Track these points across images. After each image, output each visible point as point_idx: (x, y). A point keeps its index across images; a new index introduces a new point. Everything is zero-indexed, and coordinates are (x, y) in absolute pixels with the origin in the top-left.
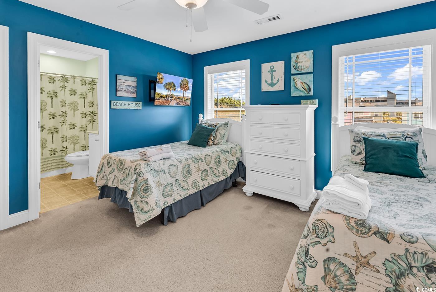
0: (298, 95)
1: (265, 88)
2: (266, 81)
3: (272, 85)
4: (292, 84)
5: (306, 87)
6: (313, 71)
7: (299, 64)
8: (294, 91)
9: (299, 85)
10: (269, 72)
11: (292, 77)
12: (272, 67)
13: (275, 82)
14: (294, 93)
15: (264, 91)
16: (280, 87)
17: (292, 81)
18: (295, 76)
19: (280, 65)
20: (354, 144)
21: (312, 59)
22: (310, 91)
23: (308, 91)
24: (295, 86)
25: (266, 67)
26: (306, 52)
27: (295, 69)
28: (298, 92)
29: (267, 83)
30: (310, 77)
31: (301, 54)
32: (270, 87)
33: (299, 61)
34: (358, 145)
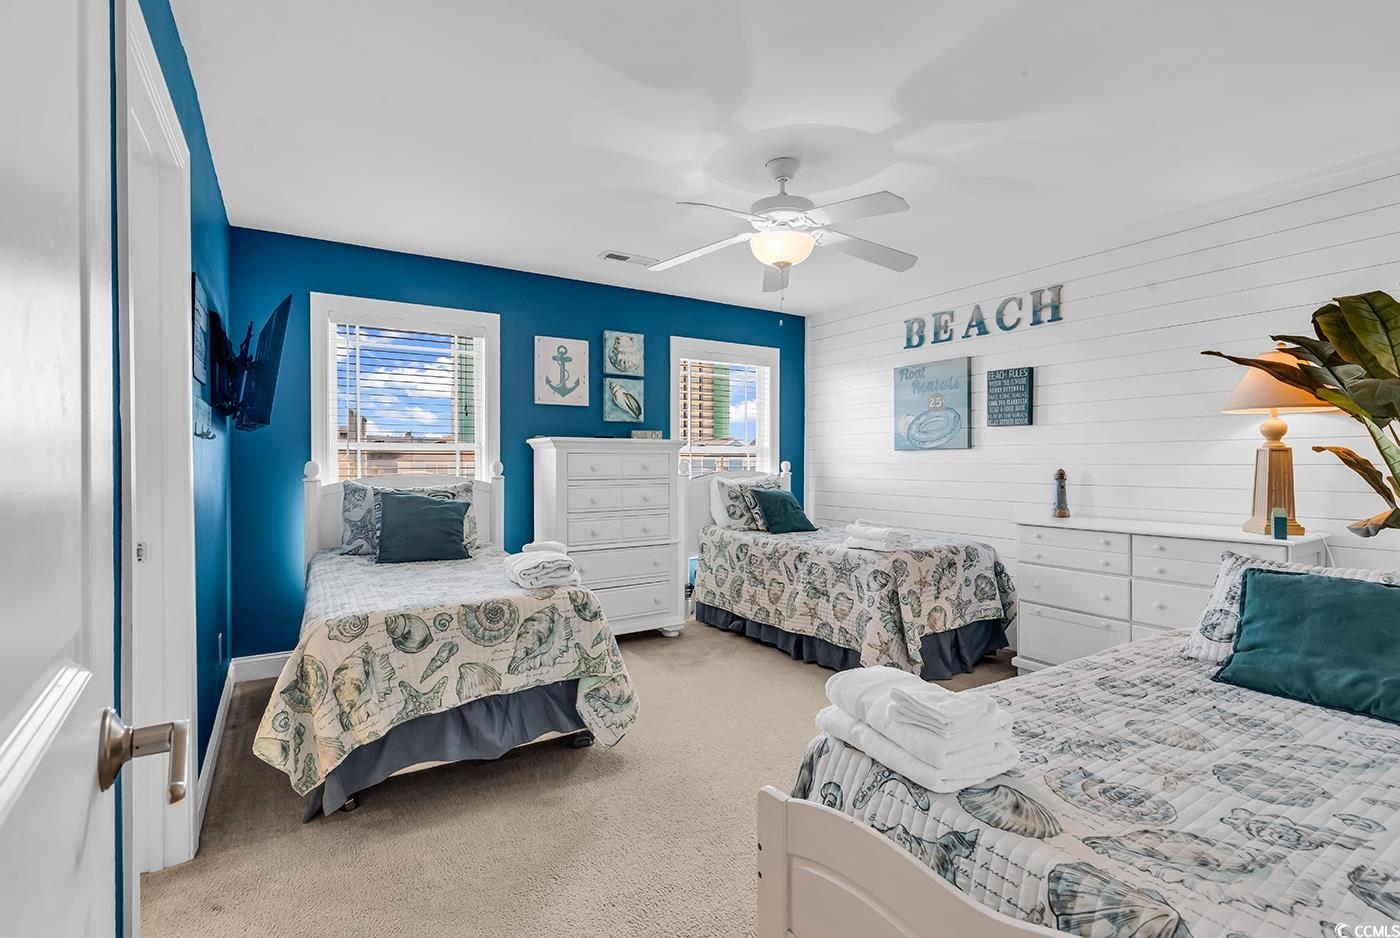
0: (619, 420)
1: (544, 395)
2: (548, 381)
3: (563, 391)
4: (607, 395)
5: (634, 405)
6: (643, 375)
7: (620, 356)
8: (612, 410)
9: (621, 400)
10: (554, 358)
11: (608, 380)
12: (562, 350)
13: (569, 384)
14: (611, 416)
15: (541, 403)
16: (580, 397)
17: (607, 388)
18: (614, 380)
19: (579, 349)
20: (731, 502)
21: (643, 352)
22: (640, 413)
23: (637, 413)
24: (613, 401)
25: (546, 347)
26: (632, 335)
27: (613, 364)
28: (619, 413)
29: (550, 385)
30: (640, 385)
31: (625, 337)
32: (558, 395)
33: (620, 349)
34: (737, 503)
